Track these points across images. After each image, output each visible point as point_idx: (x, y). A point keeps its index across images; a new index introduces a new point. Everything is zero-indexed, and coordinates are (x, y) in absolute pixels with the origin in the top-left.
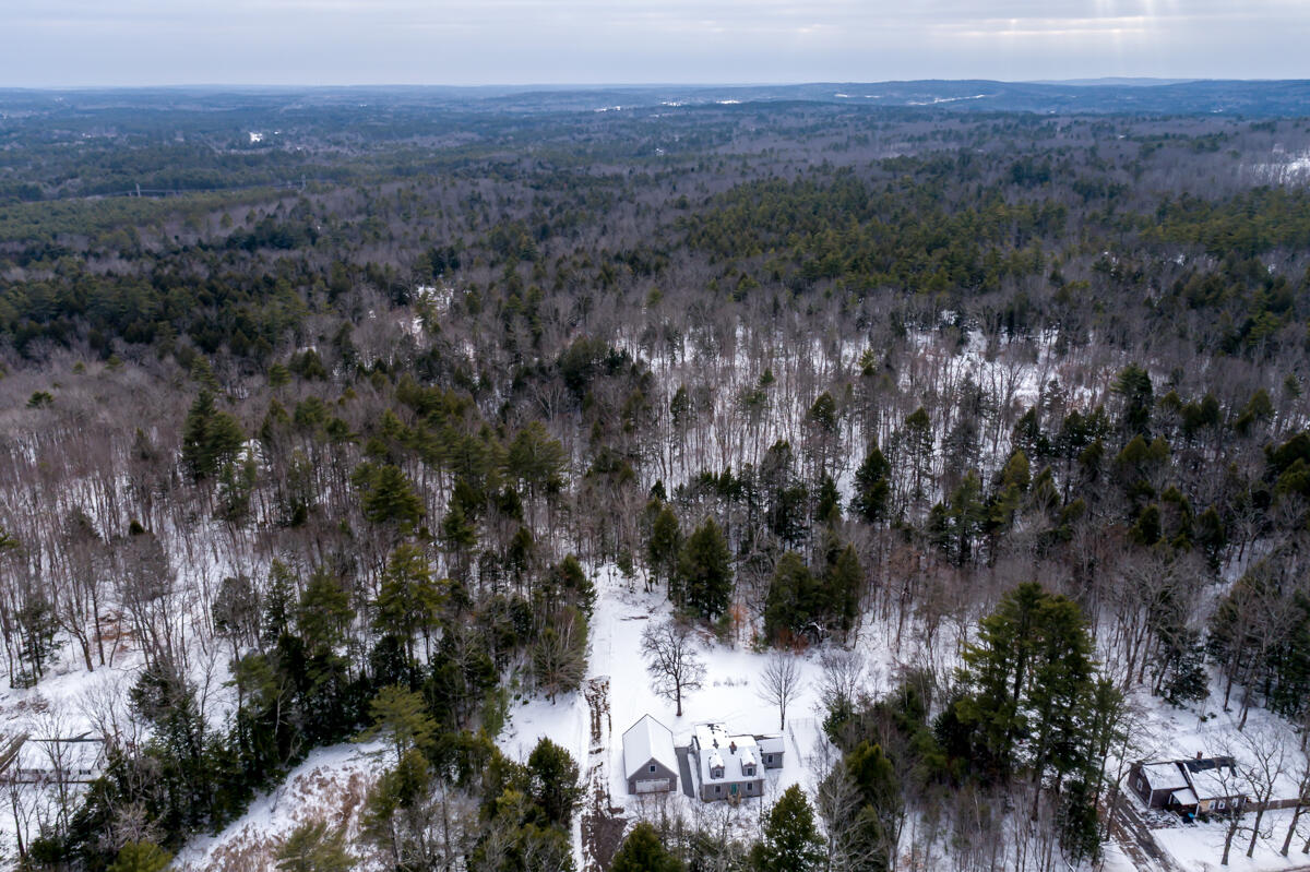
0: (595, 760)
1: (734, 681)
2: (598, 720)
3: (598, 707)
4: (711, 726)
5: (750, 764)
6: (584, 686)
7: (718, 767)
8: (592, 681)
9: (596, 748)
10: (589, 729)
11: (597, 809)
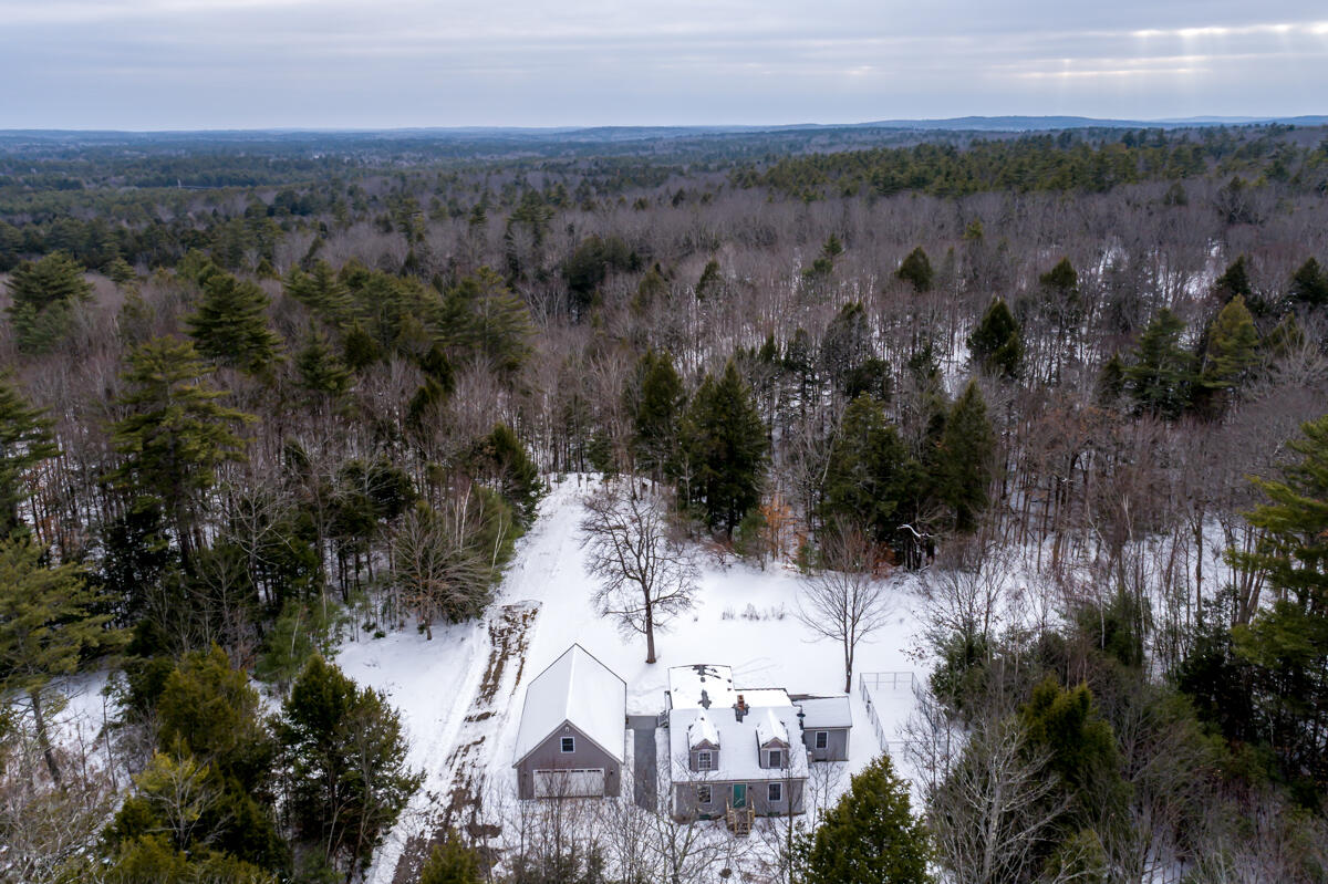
0: (473, 732)
1: (759, 610)
2: (500, 665)
3: (507, 643)
4: (701, 669)
5: (776, 742)
6: (493, 614)
7: (705, 744)
8: (508, 608)
9: (480, 712)
10: (478, 680)
11: (446, 825)
